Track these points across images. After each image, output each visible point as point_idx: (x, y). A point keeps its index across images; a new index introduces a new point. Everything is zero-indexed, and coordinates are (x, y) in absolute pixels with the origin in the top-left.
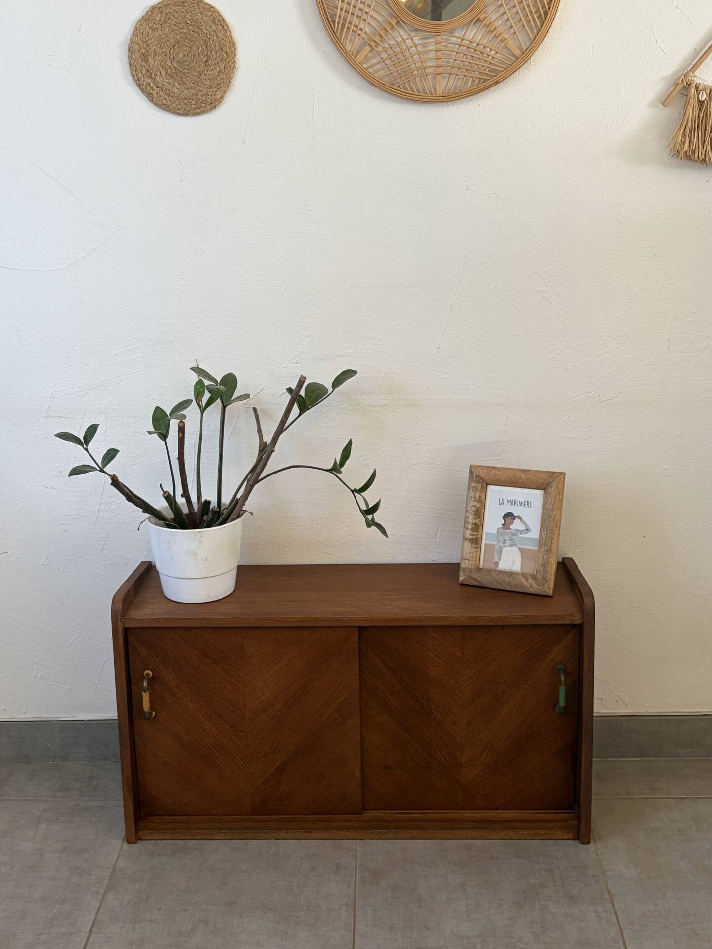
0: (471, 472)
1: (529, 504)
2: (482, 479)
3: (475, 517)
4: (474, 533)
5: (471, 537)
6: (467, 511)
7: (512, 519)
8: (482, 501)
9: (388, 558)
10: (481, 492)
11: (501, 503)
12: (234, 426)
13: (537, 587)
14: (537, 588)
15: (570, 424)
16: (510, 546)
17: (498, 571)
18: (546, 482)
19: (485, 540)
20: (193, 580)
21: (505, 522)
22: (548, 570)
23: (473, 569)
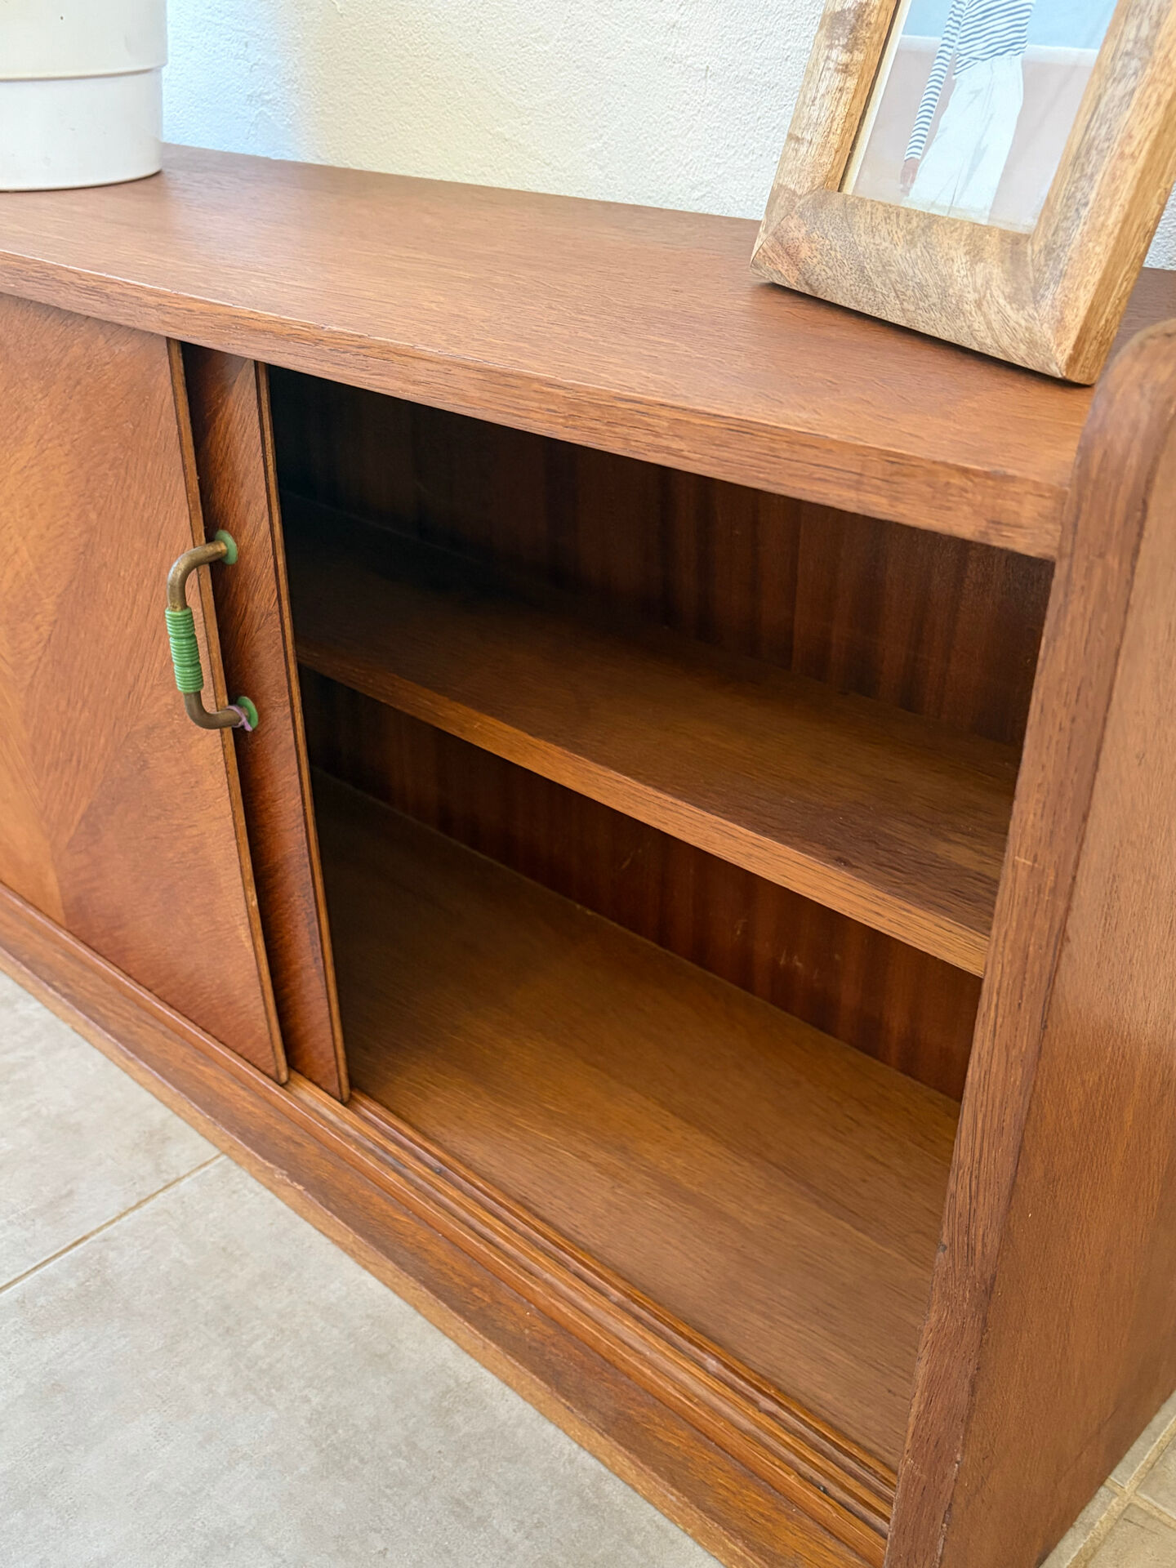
16: (995, 54)
19: (903, 33)
22: (1093, 196)
23: (800, 197)
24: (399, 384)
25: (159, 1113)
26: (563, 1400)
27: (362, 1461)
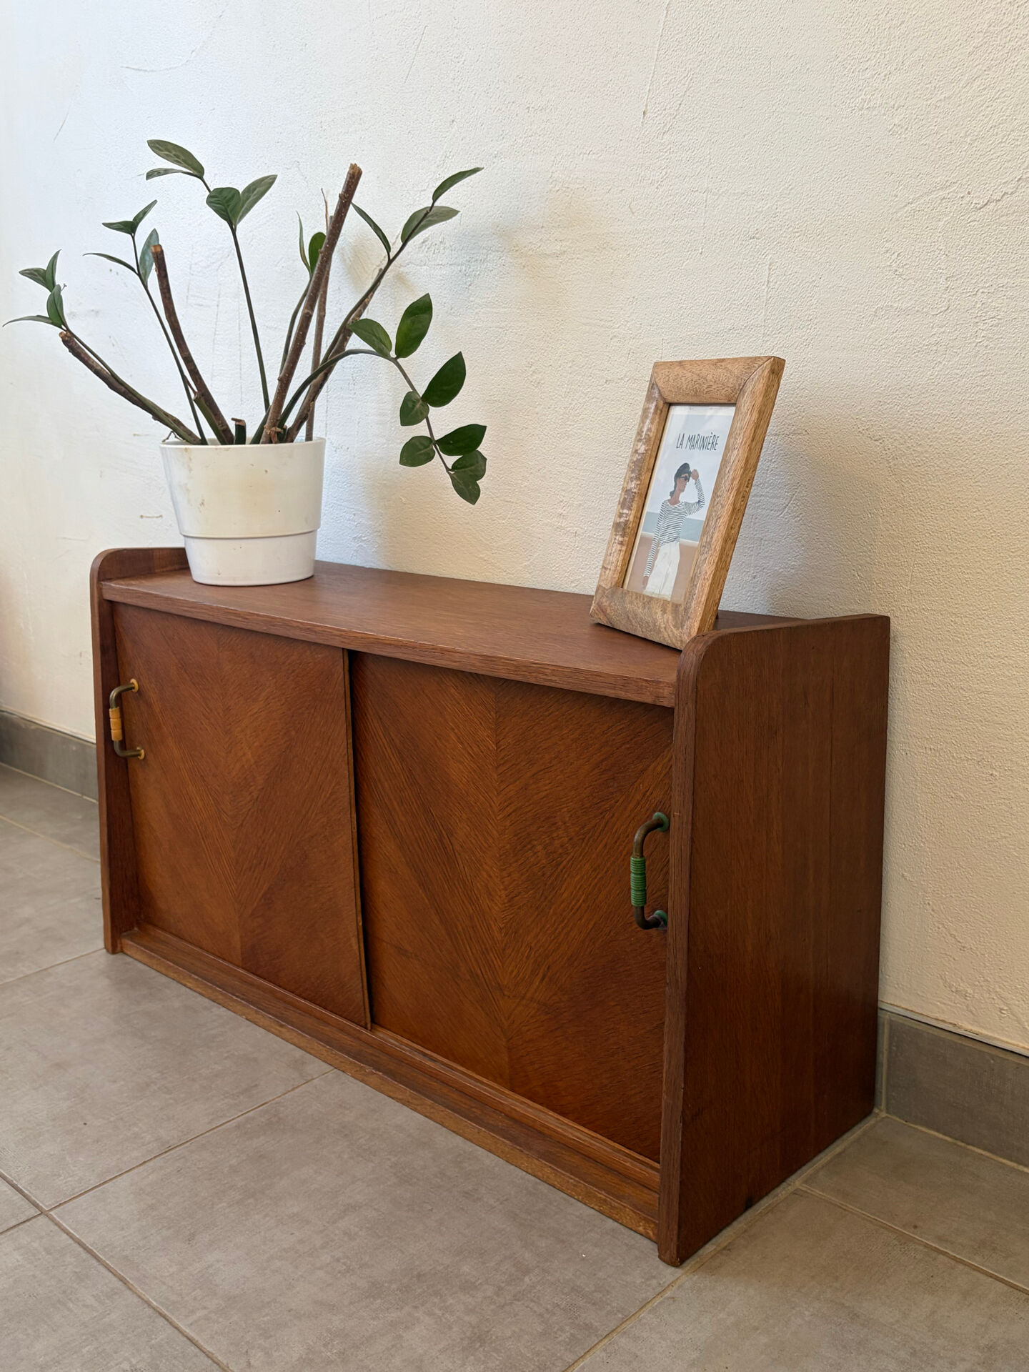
2: (666, 396)
3: (632, 475)
7: (686, 478)
10: (659, 423)
11: (679, 445)
14: (672, 630)
16: (670, 541)
18: (740, 381)
19: (643, 529)
21: (676, 486)
22: (697, 592)
23: (607, 590)
24: (448, 663)
25: (298, 1053)
26: (518, 1147)
27: (418, 1180)
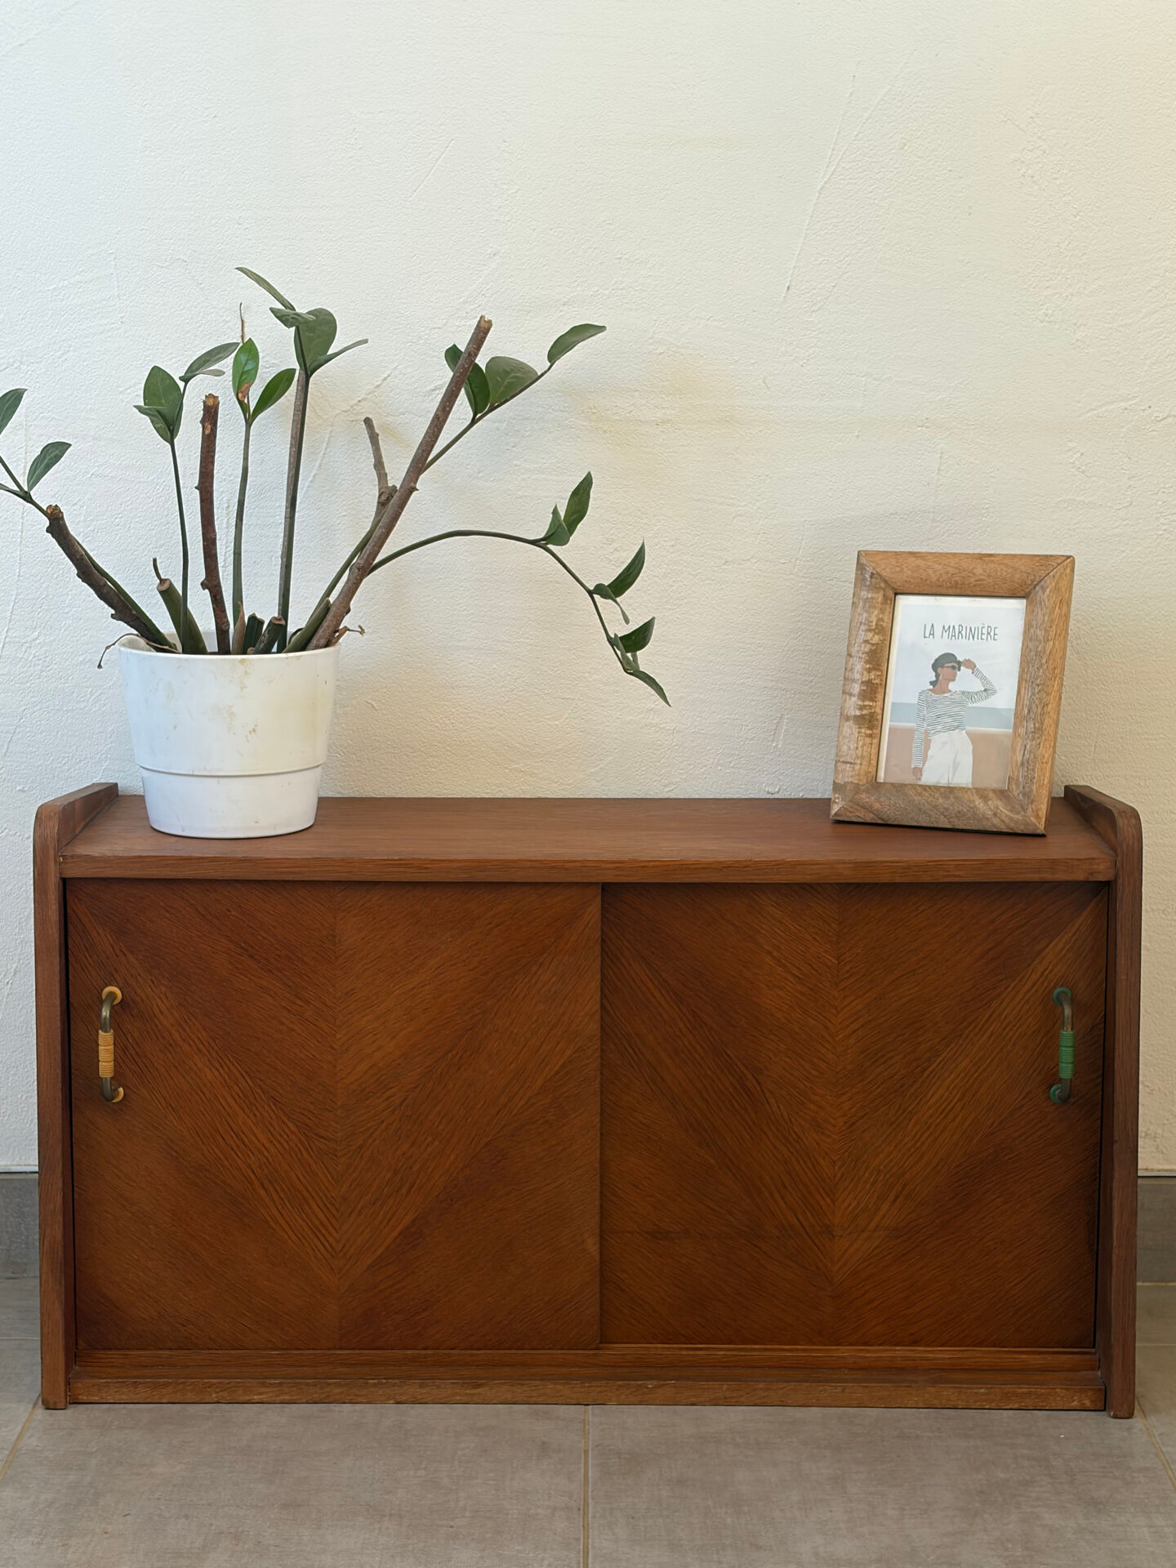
0: (860, 566)
1: (991, 633)
2: (886, 581)
3: (868, 666)
4: (867, 703)
5: (858, 713)
6: (850, 655)
7: (953, 667)
8: (885, 631)
9: (666, 786)
10: (882, 611)
11: (927, 635)
12: (320, 465)
13: (1007, 813)
14: (1007, 816)
15: (1083, 472)
16: (949, 730)
17: (920, 786)
18: (1033, 578)
19: (891, 721)
20: (222, 780)
21: (937, 676)
23: (863, 785)
